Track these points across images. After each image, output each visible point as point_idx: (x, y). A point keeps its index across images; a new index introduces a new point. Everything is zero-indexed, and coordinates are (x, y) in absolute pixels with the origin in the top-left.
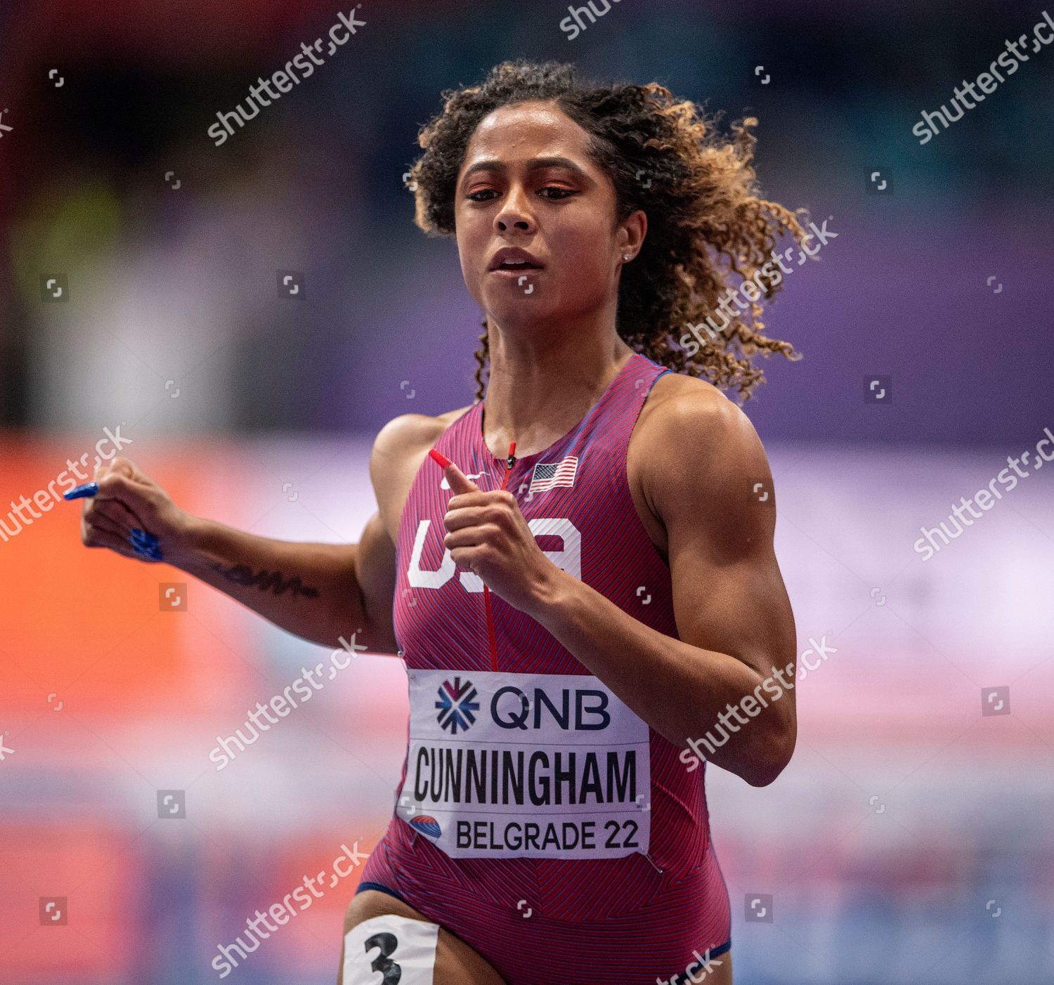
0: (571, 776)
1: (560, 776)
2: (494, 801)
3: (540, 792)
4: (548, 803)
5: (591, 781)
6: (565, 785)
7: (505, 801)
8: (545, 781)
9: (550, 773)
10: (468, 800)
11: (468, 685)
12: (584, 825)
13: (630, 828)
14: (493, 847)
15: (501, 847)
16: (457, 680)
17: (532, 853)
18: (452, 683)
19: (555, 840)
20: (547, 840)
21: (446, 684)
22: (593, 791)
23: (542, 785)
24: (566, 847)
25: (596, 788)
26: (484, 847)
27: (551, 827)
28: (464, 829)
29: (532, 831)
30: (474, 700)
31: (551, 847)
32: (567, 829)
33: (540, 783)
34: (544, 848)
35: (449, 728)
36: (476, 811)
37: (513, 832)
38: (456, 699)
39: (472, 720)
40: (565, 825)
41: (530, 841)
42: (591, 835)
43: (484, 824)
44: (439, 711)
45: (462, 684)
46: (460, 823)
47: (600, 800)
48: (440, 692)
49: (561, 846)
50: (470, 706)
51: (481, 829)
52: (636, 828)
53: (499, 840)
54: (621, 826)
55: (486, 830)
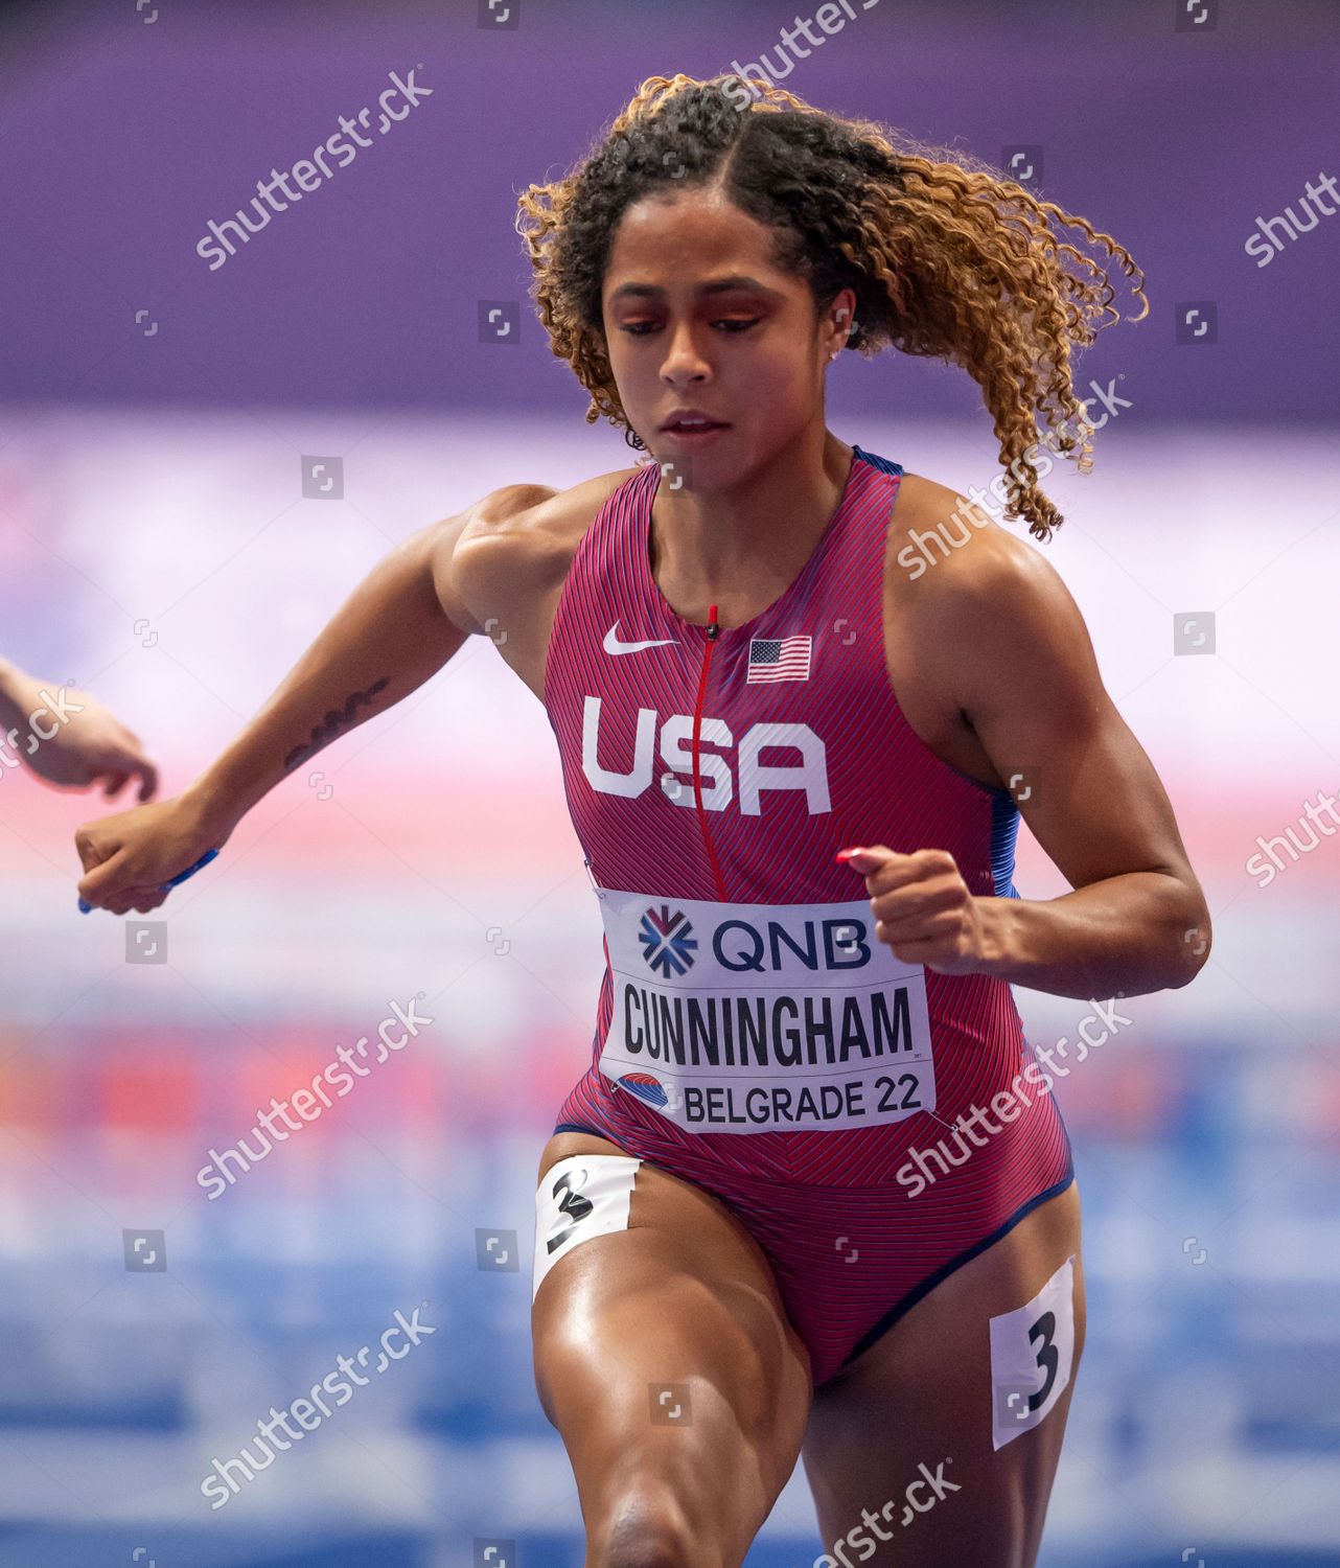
0: (826, 1029)
1: (812, 1029)
2: (730, 1061)
3: (788, 1047)
4: (799, 1062)
5: (853, 1032)
6: (820, 1040)
7: (745, 1061)
8: (793, 1034)
9: (799, 1024)
10: (696, 1061)
11: (679, 917)
12: (849, 1087)
13: (909, 1084)
14: (733, 1119)
15: (743, 1120)
16: (665, 909)
17: (784, 1125)
18: (659, 913)
19: (812, 1108)
20: (801, 1109)
21: (651, 912)
22: (856, 1044)
23: (791, 1040)
24: (827, 1116)
25: (861, 1040)
26: (722, 1119)
27: (805, 1092)
28: (694, 1098)
29: (781, 1099)
30: (689, 937)
31: (808, 1117)
32: (827, 1094)
33: (788, 1037)
34: (798, 1119)
35: (661, 968)
36: (707, 1075)
37: (757, 1100)
38: (666, 933)
39: (690, 962)
40: (824, 1090)
41: (780, 1111)
42: (859, 1098)
43: (720, 1091)
44: (645, 946)
45: (671, 916)
46: (688, 1091)
47: (866, 1054)
48: (644, 921)
49: (821, 1115)
50: (684, 943)
51: (715, 1098)
52: (916, 1083)
53: (740, 1110)
54: (896, 1083)
55: (722, 1098)
